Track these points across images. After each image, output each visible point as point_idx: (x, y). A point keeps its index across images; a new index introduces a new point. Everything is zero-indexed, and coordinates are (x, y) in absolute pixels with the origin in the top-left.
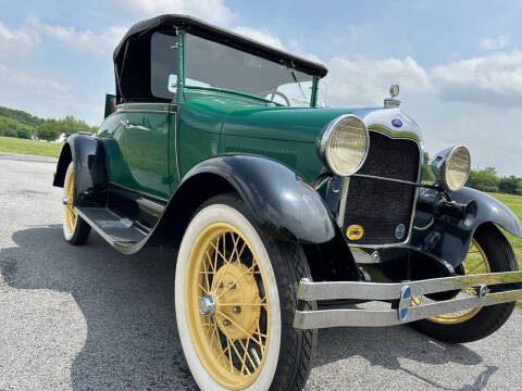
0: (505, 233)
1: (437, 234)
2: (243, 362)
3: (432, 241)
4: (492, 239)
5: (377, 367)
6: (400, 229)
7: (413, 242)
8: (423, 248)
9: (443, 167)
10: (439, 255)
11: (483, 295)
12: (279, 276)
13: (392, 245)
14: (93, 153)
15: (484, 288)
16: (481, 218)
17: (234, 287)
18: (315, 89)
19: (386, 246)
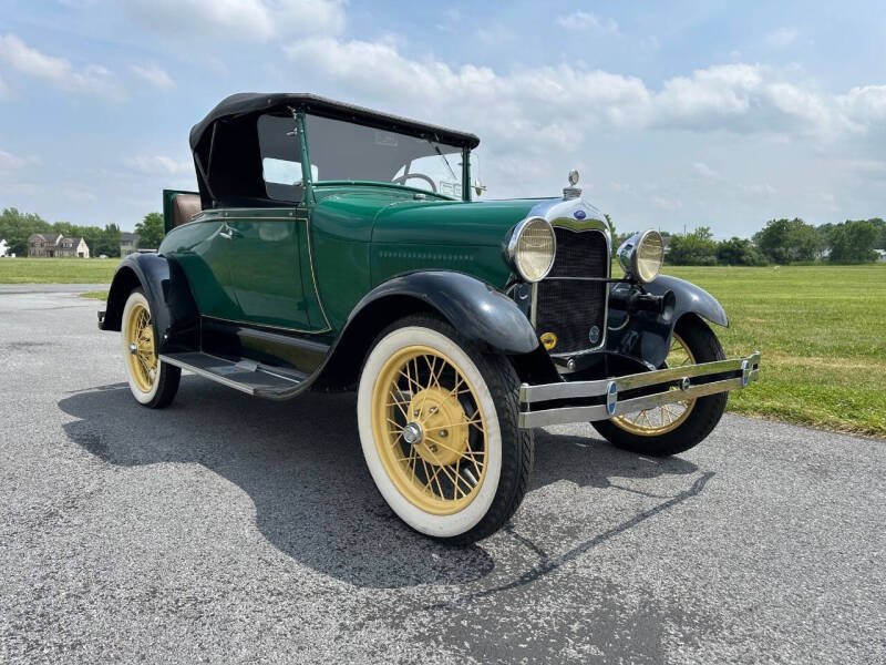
0: (710, 324)
1: (635, 333)
2: (456, 483)
3: (629, 342)
4: (697, 333)
5: (585, 489)
6: (593, 332)
7: (609, 345)
8: (620, 351)
9: (634, 256)
10: (639, 356)
11: (687, 387)
12: (492, 389)
13: (586, 351)
14: (167, 277)
15: (687, 381)
16: (680, 309)
17: (437, 412)
18: (466, 165)
19: (581, 352)
